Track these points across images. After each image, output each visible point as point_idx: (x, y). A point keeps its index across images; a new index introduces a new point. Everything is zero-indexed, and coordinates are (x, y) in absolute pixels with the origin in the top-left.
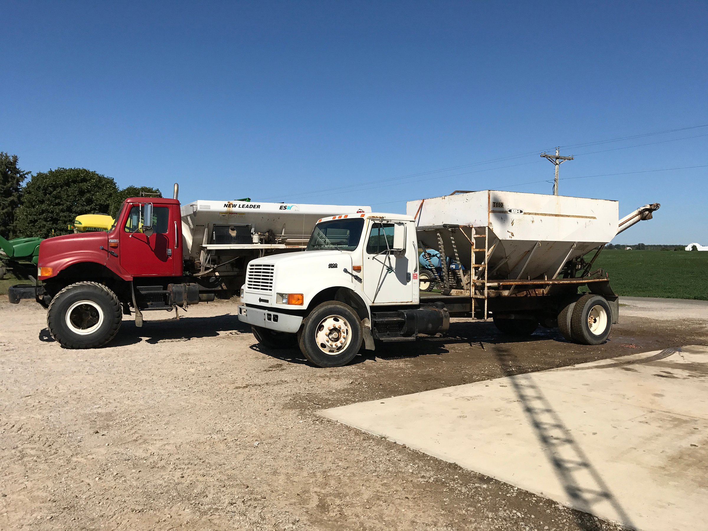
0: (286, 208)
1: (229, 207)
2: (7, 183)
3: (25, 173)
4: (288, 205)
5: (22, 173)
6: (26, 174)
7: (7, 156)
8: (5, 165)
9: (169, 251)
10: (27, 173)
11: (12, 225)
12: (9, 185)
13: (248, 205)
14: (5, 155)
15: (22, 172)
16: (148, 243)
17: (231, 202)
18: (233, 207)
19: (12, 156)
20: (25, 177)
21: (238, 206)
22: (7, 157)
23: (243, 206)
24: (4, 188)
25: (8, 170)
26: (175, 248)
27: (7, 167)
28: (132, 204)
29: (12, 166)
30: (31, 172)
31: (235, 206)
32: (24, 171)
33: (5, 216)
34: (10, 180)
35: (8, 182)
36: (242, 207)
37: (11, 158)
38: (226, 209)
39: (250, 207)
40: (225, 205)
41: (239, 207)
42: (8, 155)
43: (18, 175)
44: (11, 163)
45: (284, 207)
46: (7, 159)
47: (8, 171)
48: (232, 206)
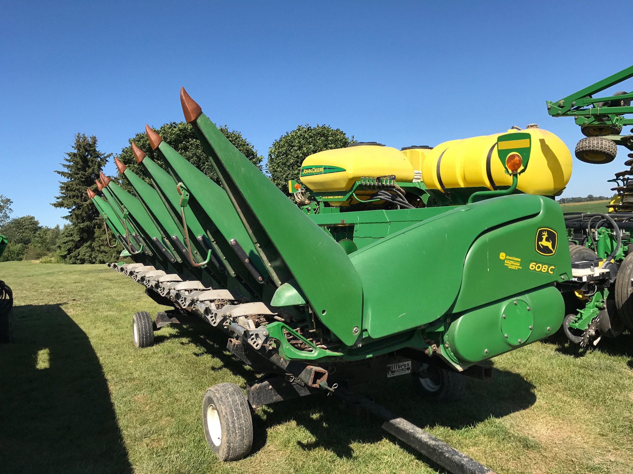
2: (87, 169)
3: (105, 155)
5: (103, 157)
6: (107, 157)
7: (84, 137)
8: (84, 147)
10: (109, 156)
11: (98, 218)
12: (90, 170)
14: (82, 136)
15: (103, 155)
19: (91, 137)
20: (107, 161)
22: (85, 139)
24: (85, 176)
25: (87, 153)
27: (86, 150)
29: (92, 149)
30: (112, 154)
32: (104, 154)
33: (88, 208)
34: (90, 164)
35: (89, 167)
37: (90, 140)
42: (86, 136)
43: (99, 159)
44: (90, 145)
46: (85, 140)
47: (88, 155)
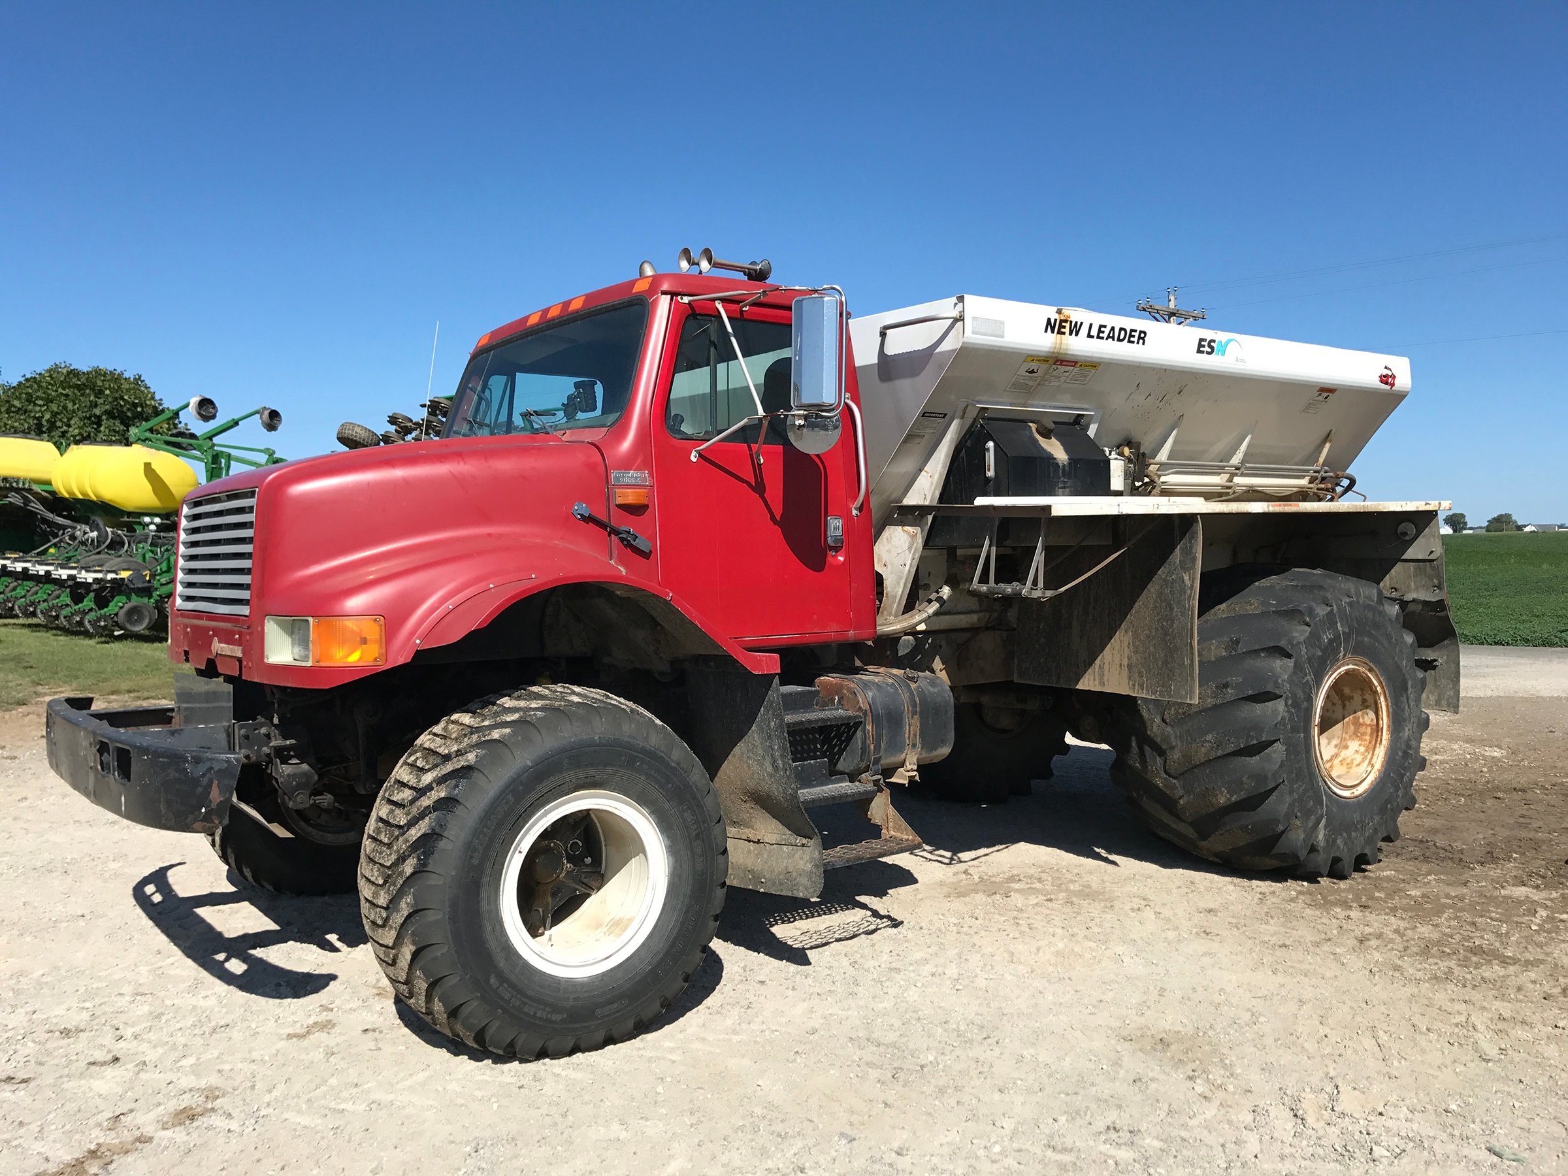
0: (1212, 348)
1: (1059, 332)
4: (1220, 336)
9: (835, 526)
13: (1113, 329)
16: (759, 488)
17: (1067, 311)
18: (1071, 334)
21: (1084, 331)
23: (1100, 331)
26: (854, 512)
28: (686, 300)
31: (1075, 329)
36: (1099, 337)
38: (1046, 342)
39: (1119, 340)
40: (1049, 320)
41: (1089, 336)
45: (1210, 346)
48: (1067, 330)
